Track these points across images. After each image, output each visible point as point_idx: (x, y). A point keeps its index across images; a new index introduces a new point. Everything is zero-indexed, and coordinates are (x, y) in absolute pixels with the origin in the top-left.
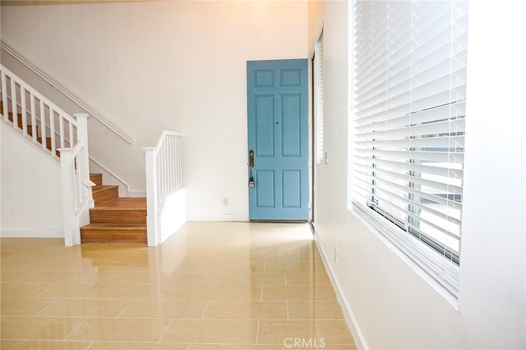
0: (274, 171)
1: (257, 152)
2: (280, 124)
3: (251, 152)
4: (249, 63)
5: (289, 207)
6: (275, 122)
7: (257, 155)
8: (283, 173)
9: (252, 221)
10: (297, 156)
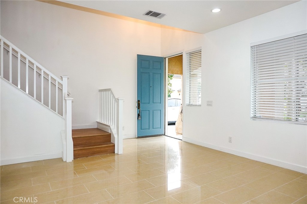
0: (149, 111)
1: (141, 101)
2: (152, 87)
3: (139, 101)
4: (139, 56)
5: (156, 128)
6: (150, 87)
7: (141, 102)
8: (153, 111)
9: (138, 137)
10: (159, 103)
